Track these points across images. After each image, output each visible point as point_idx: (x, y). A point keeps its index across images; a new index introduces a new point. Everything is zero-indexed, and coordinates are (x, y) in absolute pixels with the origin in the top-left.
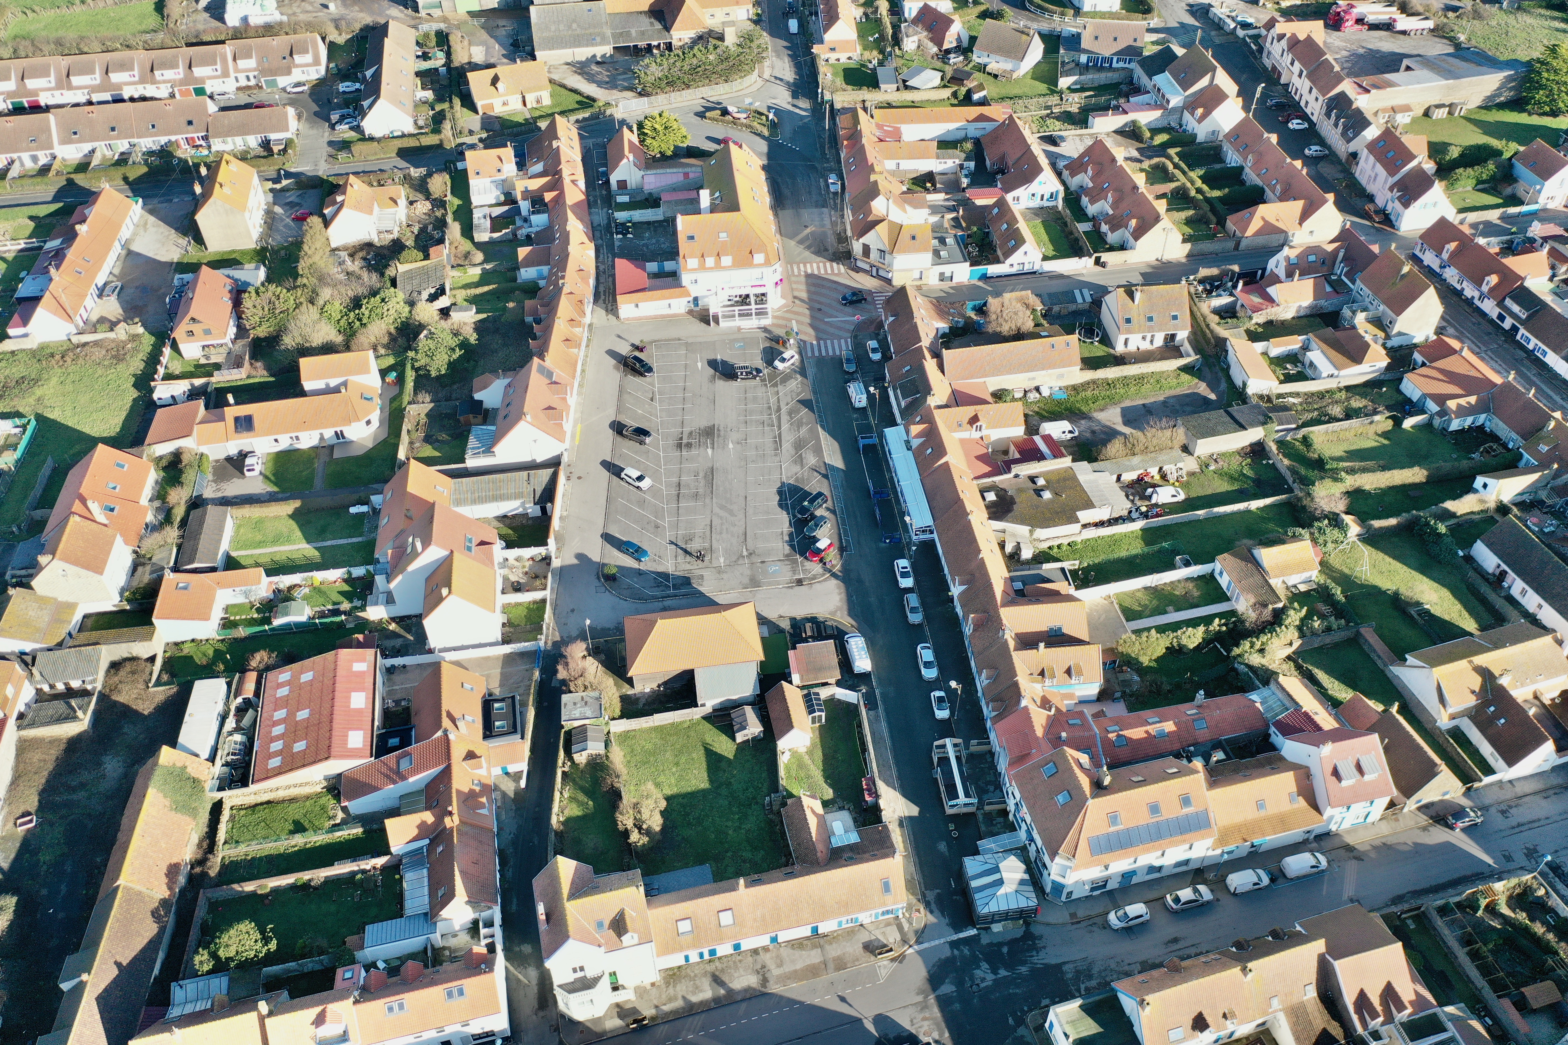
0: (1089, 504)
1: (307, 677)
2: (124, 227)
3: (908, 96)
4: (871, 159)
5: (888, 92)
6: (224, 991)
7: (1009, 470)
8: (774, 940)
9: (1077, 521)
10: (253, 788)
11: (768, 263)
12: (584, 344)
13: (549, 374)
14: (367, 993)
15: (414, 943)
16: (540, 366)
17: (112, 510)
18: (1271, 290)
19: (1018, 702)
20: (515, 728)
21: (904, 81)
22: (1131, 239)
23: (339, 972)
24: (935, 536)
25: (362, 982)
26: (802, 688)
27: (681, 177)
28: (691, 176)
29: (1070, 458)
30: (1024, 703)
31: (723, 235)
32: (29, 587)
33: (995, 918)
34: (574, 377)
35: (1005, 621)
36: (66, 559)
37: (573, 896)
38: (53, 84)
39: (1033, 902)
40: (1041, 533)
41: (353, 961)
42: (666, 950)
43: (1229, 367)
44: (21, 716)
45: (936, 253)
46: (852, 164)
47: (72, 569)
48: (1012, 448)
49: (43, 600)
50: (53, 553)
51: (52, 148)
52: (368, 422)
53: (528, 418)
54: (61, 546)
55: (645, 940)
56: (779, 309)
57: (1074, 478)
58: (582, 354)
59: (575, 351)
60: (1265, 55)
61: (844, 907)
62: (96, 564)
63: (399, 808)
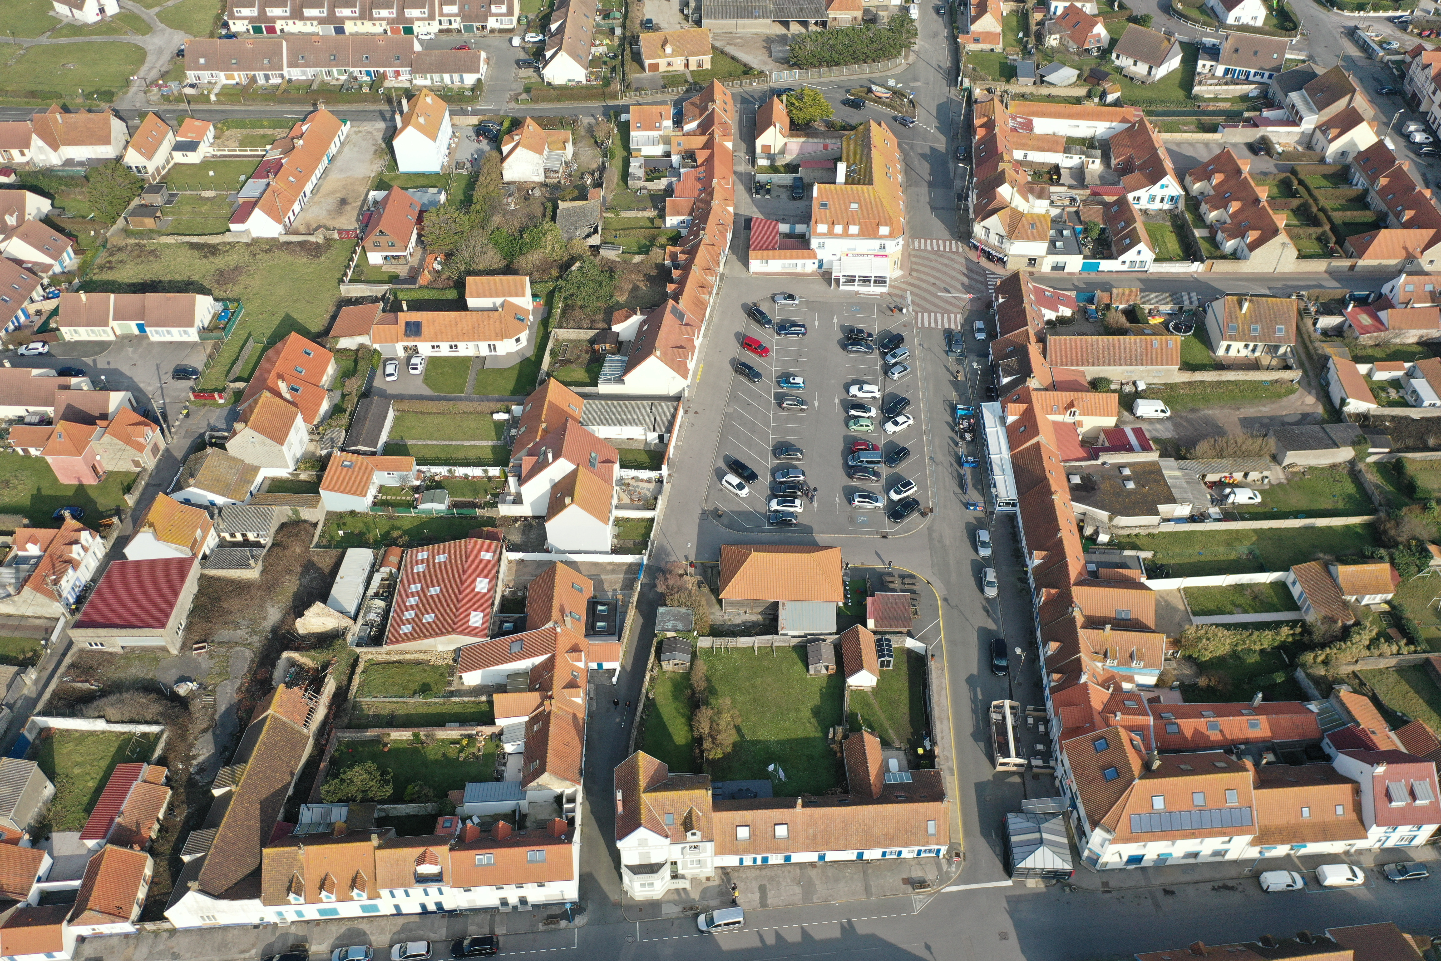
0: (1171, 499)
1: (441, 558)
2: (333, 145)
3: (1044, 91)
4: (1001, 147)
5: (1024, 84)
6: (344, 818)
7: (1096, 458)
8: (822, 858)
9: (1157, 513)
10: (386, 648)
11: (892, 236)
12: (714, 292)
13: (680, 316)
14: (462, 843)
15: (506, 806)
16: (673, 307)
17: (297, 390)
18: (1383, 315)
19: (1079, 676)
20: (615, 631)
21: (1042, 76)
22: (1246, 250)
23: (440, 820)
24: (1017, 509)
25: (458, 832)
26: (875, 633)
27: (821, 147)
28: (830, 147)
29: (1158, 454)
30: (1084, 679)
31: (854, 206)
32: (223, 447)
33: (1029, 872)
34: (702, 321)
35: (1075, 599)
36: (256, 429)
37: (649, 789)
38: (288, 14)
39: (1068, 867)
40: (1122, 521)
41: (453, 813)
42: (722, 851)
43: (1328, 384)
44: (205, 557)
45: (1053, 243)
46: (982, 151)
47: (259, 437)
48: (1102, 436)
49: (235, 460)
50: (246, 422)
51: (282, 70)
52: (518, 340)
53: (658, 353)
54: (253, 417)
55: (707, 838)
56: (896, 280)
57: (1159, 473)
58: (712, 301)
59: (706, 297)
60: (1406, 81)
61: (890, 840)
62: (279, 436)
63: (505, 685)
